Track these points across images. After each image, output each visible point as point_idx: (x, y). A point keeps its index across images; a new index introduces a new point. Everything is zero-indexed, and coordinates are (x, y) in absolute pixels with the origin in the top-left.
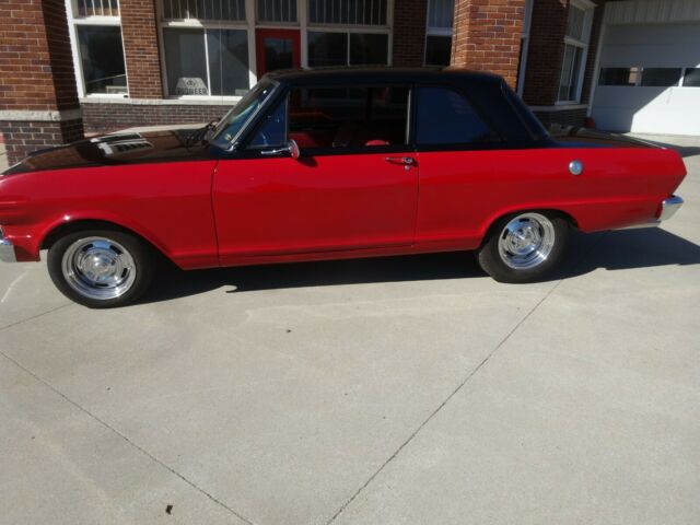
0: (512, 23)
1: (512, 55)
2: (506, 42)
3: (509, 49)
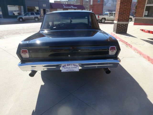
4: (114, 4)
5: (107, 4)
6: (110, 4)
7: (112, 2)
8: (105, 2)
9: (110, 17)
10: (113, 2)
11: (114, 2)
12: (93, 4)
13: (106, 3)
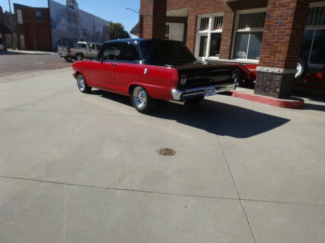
0: (287, 19)
1: (286, 35)
2: (284, 29)
3: (285, 32)
4: (72, 26)
5: (58, 26)
6: (64, 25)
7: (68, 22)
8: (53, 20)
9: (90, 51)
10: (70, 23)
11: (72, 23)
12: (23, 22)
13: (57, 24)
